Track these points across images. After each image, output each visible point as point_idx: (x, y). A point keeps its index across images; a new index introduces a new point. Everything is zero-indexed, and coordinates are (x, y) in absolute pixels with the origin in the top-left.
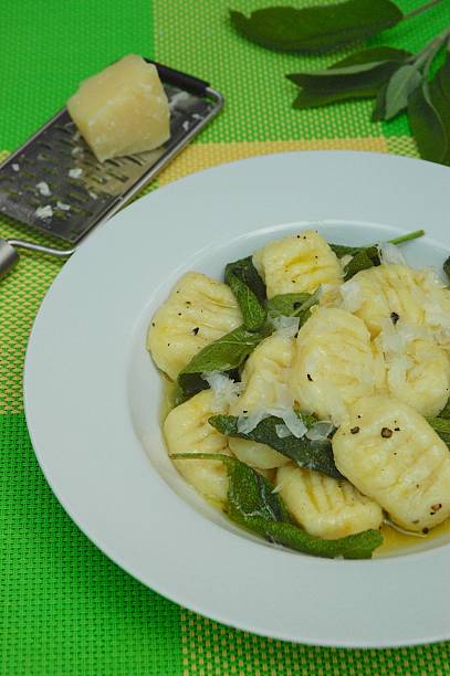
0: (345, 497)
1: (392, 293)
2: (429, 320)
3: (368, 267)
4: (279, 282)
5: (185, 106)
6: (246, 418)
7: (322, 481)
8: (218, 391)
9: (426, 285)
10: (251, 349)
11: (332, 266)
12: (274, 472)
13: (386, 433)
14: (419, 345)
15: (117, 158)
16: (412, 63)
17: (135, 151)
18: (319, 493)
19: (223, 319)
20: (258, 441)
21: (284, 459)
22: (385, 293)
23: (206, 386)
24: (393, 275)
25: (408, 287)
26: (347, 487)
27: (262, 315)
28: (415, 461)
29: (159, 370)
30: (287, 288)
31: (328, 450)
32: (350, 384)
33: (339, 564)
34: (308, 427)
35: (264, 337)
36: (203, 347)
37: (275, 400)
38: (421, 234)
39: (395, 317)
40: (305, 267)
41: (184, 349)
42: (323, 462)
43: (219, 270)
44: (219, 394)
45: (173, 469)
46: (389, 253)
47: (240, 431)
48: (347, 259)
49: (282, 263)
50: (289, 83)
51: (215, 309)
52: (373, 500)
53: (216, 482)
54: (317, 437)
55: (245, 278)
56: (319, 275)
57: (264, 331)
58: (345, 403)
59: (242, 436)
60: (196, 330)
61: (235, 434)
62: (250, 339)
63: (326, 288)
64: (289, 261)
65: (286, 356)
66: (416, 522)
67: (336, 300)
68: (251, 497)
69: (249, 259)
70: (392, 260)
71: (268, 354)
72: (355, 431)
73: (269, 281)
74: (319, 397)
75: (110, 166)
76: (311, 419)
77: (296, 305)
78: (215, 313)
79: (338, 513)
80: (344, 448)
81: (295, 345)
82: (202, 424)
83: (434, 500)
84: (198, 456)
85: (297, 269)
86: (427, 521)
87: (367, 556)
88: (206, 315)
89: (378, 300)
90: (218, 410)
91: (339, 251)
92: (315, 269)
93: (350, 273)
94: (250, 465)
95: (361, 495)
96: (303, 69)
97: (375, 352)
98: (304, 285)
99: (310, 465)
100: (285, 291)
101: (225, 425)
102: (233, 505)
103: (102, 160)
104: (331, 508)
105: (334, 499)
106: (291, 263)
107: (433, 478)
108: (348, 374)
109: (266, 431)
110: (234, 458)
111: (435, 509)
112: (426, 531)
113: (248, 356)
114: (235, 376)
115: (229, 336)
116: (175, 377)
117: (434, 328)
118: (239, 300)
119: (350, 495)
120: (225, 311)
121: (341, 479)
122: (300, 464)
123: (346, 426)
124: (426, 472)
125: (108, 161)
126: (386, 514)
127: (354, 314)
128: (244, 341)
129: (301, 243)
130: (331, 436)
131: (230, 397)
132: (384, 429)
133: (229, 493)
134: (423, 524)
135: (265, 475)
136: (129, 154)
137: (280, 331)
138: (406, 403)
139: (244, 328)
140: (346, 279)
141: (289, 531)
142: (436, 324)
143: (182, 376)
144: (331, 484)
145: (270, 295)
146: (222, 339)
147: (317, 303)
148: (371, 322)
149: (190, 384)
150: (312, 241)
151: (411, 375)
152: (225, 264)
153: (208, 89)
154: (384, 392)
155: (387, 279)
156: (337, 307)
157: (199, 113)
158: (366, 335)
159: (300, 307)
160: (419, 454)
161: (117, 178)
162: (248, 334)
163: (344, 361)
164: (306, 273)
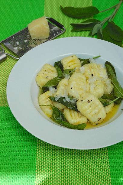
0: (79, 116)
1: (92, 70)
2: (100, 76)
3: (87, 64)
4: (66, 66)
5: (56, 30)
6: (57, 97)
7: (74, 112)
8: (51, 91)
9: (100, 68)
10: (59, 82)
11: (79, 63)
12: (63, 110)
13: (89, 101)
14: (97, 82)
15: (36, 39)
16: (100, 23)
17: (41, 38)
18: (73, 114)
19: (53, 75)
20: (59, 102)
21: (65, 107)
22: (90, 70)
23: (48, 90)
24: (92, 65)
25: (96, 68)
26: (79, 113)
27: (62, 74)
28: (95, 108)
29: (38, 86)
30: (68, 68)
31: (75, 105)
32: (81, 90)
33: (76, 131)
34: (71, 100)
35: (62, 79)
36: (48, 81)
37: (64, 93)
38: (100, 56)
39: (92, 75)
40: (73, 63)
41: (44, 81)
42: (74, 108)
43: (53, 64)
44: (51, 92)
45: (40, 108)
46: (92, 61)
47: (55, 100)
48: (82, 62)
49: (67, 62)
50: (71, 26)
51: (52, 72)
52: (85, 117)
53: (50, 112)
54: (73, 102)
55: (59, 65)
56: (76, 65)
57: (62, 78)
58: (79, 94)
59: (56, 101)
60: (47, 77)
61: (54, 101)
62: (59, 79)
63: (77, 68)
64: (69, 62)
65: (67, 83)
66: (95, 122)
67: (79, 71)
68: (57, 115)
69: (60, 61)
70: (93, 62)
71: (63, 83)
72: (82, 101)
73: (64, 66)
74: (73, 93)
75: (34, 41)
76: (72, 98)
77: (70, 72)
78: (52, 73)
79: (77, 119)
80: (79, 104)
81: (69, 81)
82: (47, 98)
83: (99, 117)
84: (46, 105)
85: (70, 64)
86: (97, 122)
87: (83, 129)
88: (49, 74)
89: (89, 71)
90: (51, 95)
91: (81, 60)
92: (75, 64)
93: (83, 65)
94: (57, 108)
95: (82, 115)
96: (74, 22)
97: (87, 83)
98: (72, 67)
99: (71, 108)
100: (67, 69)
101: (52, 99)
102: (53, 117)
103: (32, 39)
104: (75, 118)
105: (76, 116)
106: (70, 62)
107: (99, 112)
108: (80, 88)
109: (61, 100)
110: (54, 106)
111: (99, 119)
112: (97, 124)
113: (58, 83)
114: (55, 87)
115: (54, 79)
116: (41, 87)
117: (101, 78)
118: (57, 70)
119: (80, 115)
120: (54, 73)
121: (78, 111)
122: (69, 108)
123: (80, 99)
124: (97, 111)
125: (34, 39)
126: (88, 120)
127: (83, 74)
128: (58, 80)
129: (72, 58)
130: (76, 102)
131: (54, 92)
132: (88, 101)
133: (52, 114)
134: (96, 123)
135: (61, 110)
136: (39, 39)
137: (66, 78)
138: (94, 95)
139: (58, 77)
140: (82, 66)
141: (66, 123)
142: (102, 77)
143: (43, 87)
144: (76, 113)
145: (64, 69)
146: (53, 79)
147: (74, 71)
148: (87, 76)
149: (45, 89)
150: (74, 57)
151: (95, 88)
152: (55, 62)
153: (63, 27)
154: (89, 92)
155: (91, 66)
156: (79, 72)
157: (59, 32)
158: (85, 79)
159: (71, 72)
160: (96, 106)
161: (35, 44)
162: (59, 78)
163: (80, 85)
164: (72, 65)
